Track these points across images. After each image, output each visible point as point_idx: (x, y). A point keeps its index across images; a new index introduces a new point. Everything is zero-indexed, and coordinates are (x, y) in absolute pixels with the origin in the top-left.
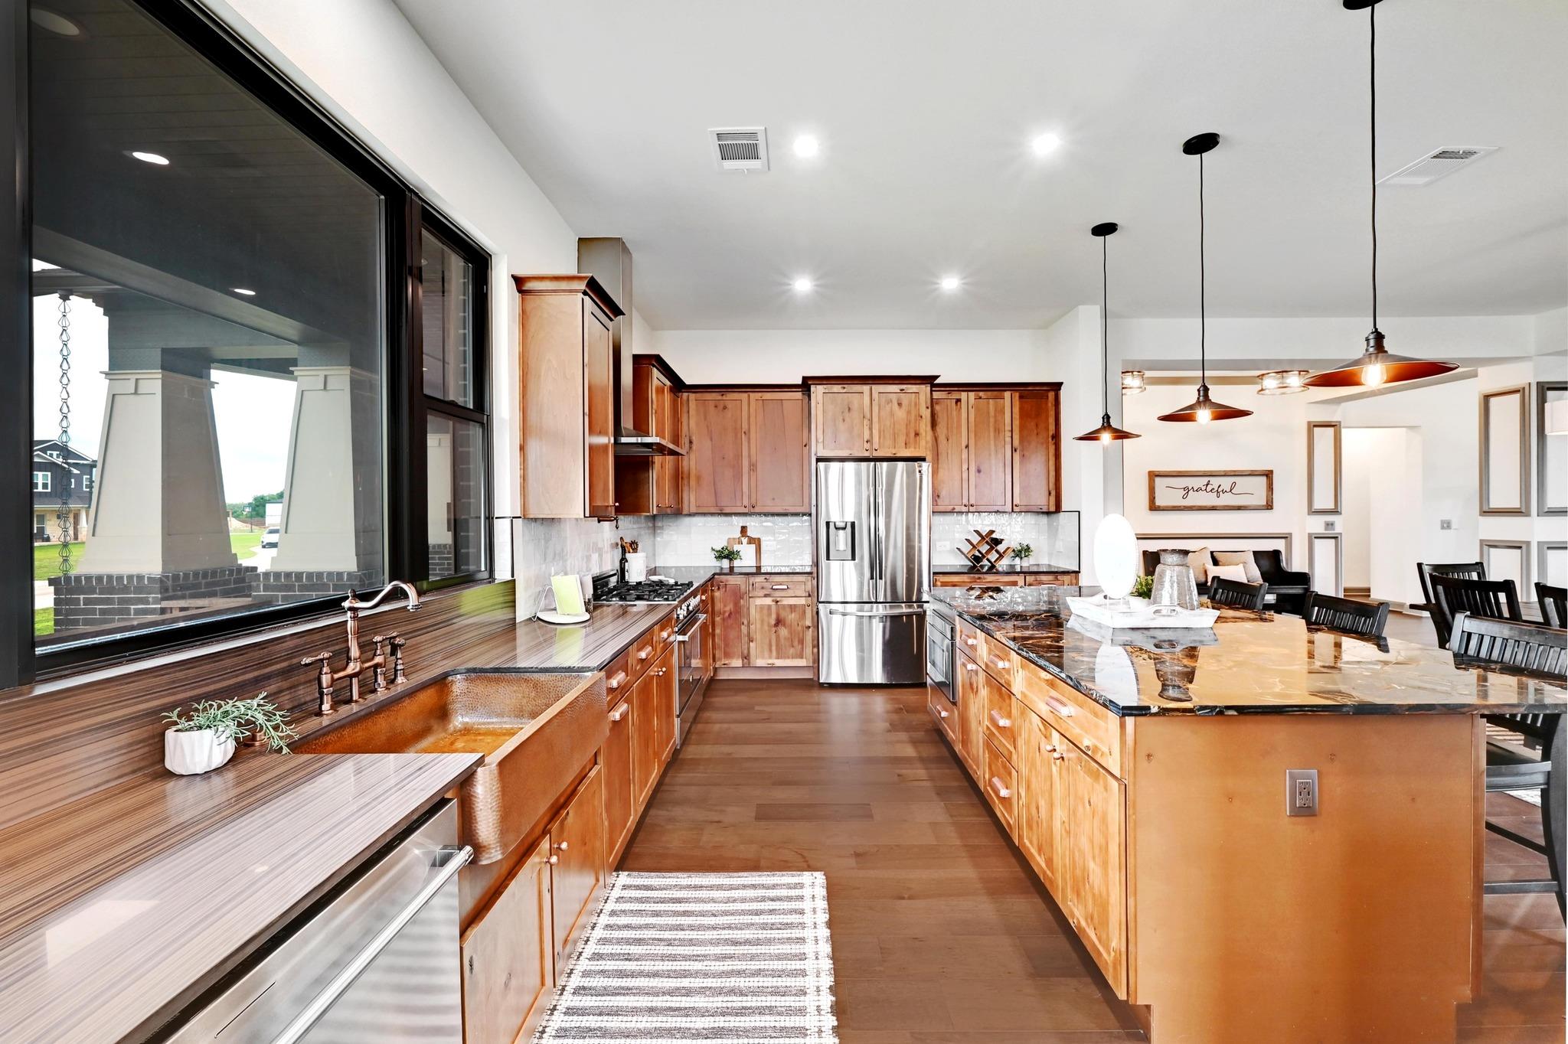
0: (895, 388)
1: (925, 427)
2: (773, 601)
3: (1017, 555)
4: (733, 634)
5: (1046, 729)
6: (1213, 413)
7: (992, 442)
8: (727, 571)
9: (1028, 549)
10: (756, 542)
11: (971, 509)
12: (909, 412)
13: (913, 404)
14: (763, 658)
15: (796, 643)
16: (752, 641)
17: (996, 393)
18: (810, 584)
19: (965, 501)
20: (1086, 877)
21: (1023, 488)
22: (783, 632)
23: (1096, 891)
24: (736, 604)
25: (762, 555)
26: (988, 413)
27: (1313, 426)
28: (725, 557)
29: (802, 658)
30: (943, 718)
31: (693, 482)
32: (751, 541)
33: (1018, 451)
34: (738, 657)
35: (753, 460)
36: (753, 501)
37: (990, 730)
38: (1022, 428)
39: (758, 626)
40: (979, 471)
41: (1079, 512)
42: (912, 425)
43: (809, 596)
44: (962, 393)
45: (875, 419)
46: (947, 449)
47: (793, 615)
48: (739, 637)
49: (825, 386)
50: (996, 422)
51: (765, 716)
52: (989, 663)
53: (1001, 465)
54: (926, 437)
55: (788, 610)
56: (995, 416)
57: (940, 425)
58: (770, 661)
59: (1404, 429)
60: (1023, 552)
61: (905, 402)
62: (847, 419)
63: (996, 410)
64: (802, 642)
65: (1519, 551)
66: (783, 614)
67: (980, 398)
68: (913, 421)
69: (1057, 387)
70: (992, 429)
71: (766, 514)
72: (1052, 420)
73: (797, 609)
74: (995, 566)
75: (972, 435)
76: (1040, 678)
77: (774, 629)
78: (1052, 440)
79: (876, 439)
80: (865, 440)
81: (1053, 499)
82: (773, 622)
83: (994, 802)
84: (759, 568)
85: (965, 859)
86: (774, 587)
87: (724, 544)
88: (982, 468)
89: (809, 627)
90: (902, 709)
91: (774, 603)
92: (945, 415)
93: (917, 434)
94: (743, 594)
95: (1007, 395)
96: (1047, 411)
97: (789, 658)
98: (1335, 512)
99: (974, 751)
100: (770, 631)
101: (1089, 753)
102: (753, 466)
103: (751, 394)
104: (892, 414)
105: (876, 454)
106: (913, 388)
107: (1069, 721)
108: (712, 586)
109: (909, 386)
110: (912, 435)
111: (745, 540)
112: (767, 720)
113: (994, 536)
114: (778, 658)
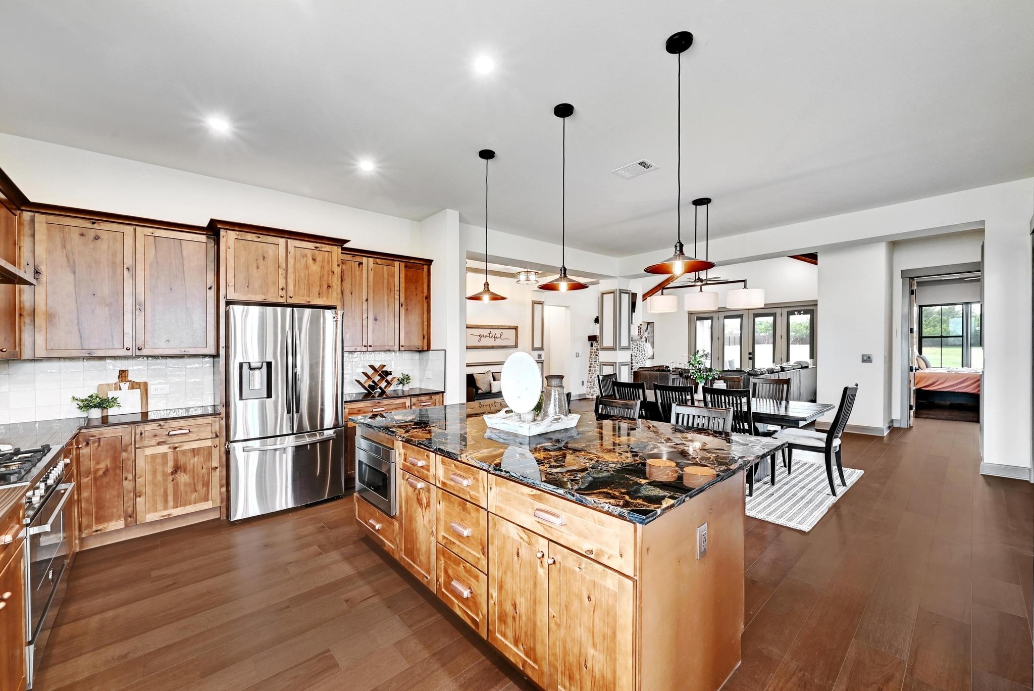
0: (311, 245)
1: (335, 281)
2: (169, 448)
3: (401, 383)
4: (109, 494)
5: (529, 537)
6: (569, 284)
7: (386, 298)
8: (99, 423)
9: (408, 378)
10: (144, 388)
11: (370, 349)
12: (322, 267)
13: (326, 260)
14: (156, 510)
15: (200, 487)
16: (140, 496)
17: (388, 261)
18: (218, 424)
19: (365, 343)
20: (583, 663)
21: (406, 333)
22: (183, 478)
23: (597, 673)
24: (116, 458)
25: (149, 400)
26: (383, 275)
27: (535, 303)
28: (95, 406)
29: (208, 500)
30: (378, 531)
31: (40, 320)
32: (134, 385)
33: (404, 306)
34: (119, 518)
35: (141, 298)
36: (140, 343)
37: (447, 539)
38: (406, 289)
39: (149, 477)
40: (376, 320)
41: (445, 350)
42: (325, 278)
43: (217, 436)
44: (364, 258)
45: (290, 270)
46: (351, 301)
47: (196, 459)
48: (120, 495)
49: (237, 233)
50: (388, 282)
51: (168, 582)
52: (446, 481)
53: (392, 315)
54: (337, 289)
55: (190, 455)
56: (388, 279)
57: (345, 281)
58: (166, 513)
59: (564, 308)
60: (404, 380)
61: (319, 258)
62: (261, 267)
63: (388, 274)
64: (207, 484)
65: (613, 367)
66: (182, 460)
67: (377, 264)
68: (326, 275)
69: (429, 262)
70: (385, 289)
71: (154, 357)
72: (425, 286)
73: (202, 451)
74: (385, 392)
75: (371, 291)
76: (522, 494)
77: (171, 478)
78: (426, 299)
79: (291, 287)
80: (280, 287)
81: (426, 341)
82: (170, 470)
83: (453, 602)
84: (145, 414)
85: (440, 671)
86: (171, 433)
87: (93, 391)
88: (378, 318)
89: (216, 468)
90: (323, 527)
91: (172, 450)
92: (350, 273)
93: (329, 287)
94: (127, 446)
95: (397, 264)
96: (423, 278)
97: (190, 504)
98: (542, 349)
99: (423, 558)
100: (165, 480)
101: (592, 556)
102: (140, 305)
103: (138, 228)
104: (307, 267)
105: (290, 301)
106: (327, 248)
107: (563, 529)
108: (78, 444)
109: (323, 245)
110: (325, 286)
111: (125, 386)
112: (174, 586)
113: (384, 369)
114: (175, 507)
